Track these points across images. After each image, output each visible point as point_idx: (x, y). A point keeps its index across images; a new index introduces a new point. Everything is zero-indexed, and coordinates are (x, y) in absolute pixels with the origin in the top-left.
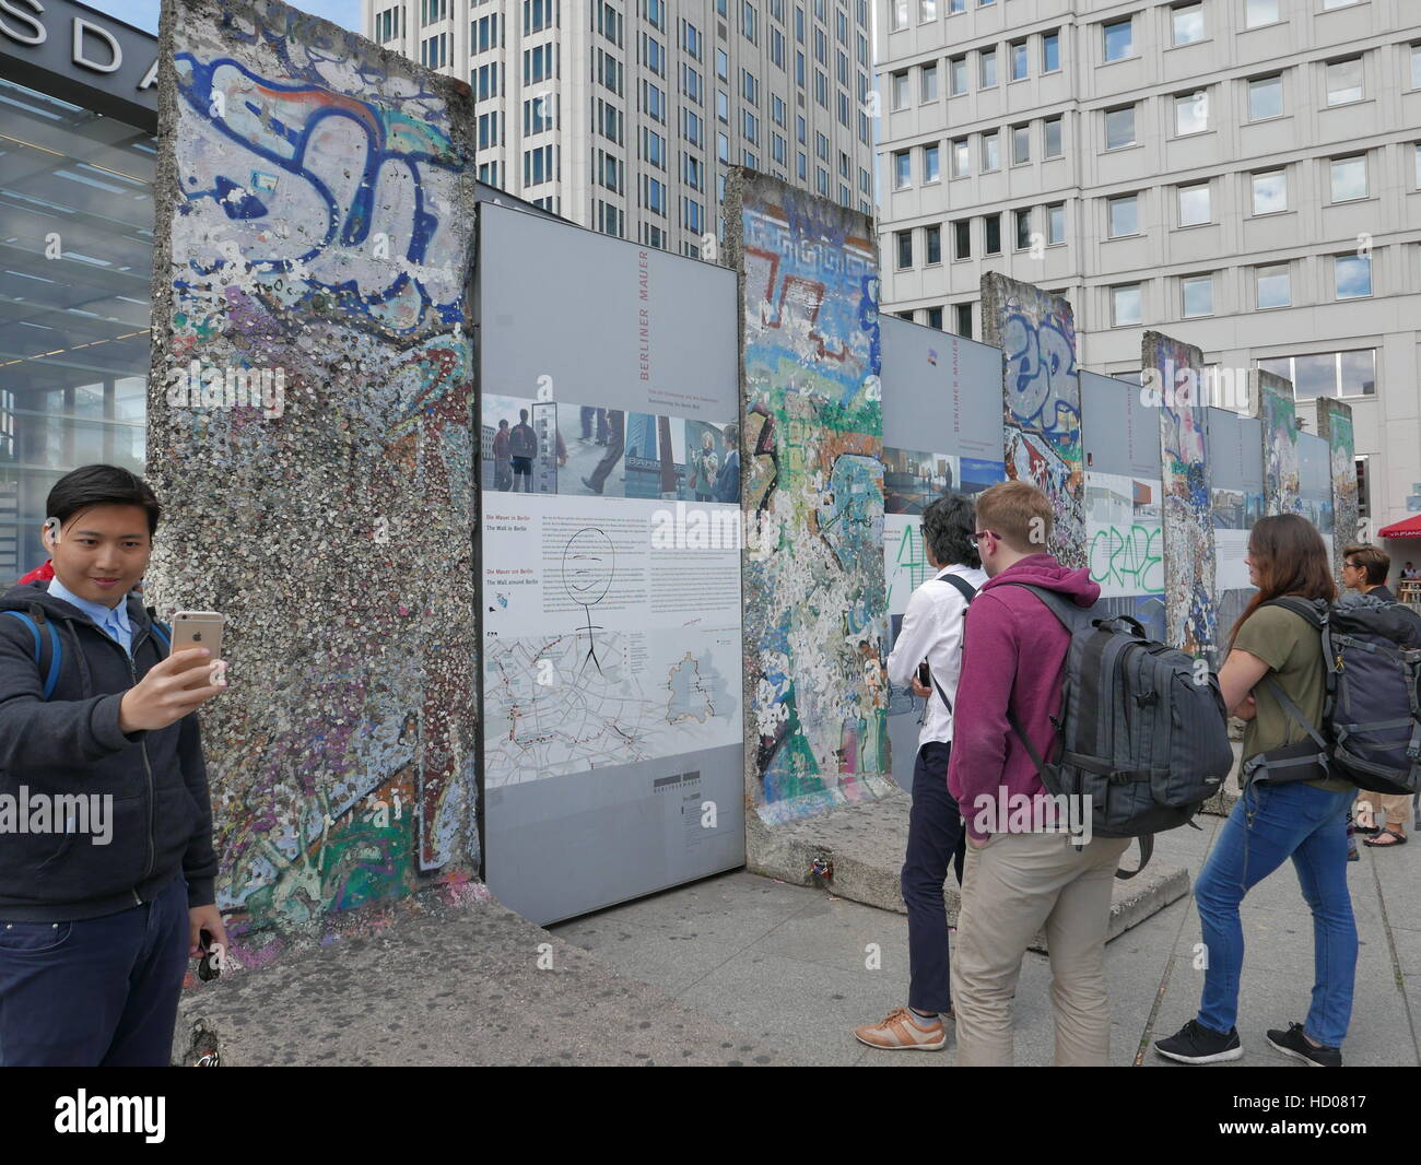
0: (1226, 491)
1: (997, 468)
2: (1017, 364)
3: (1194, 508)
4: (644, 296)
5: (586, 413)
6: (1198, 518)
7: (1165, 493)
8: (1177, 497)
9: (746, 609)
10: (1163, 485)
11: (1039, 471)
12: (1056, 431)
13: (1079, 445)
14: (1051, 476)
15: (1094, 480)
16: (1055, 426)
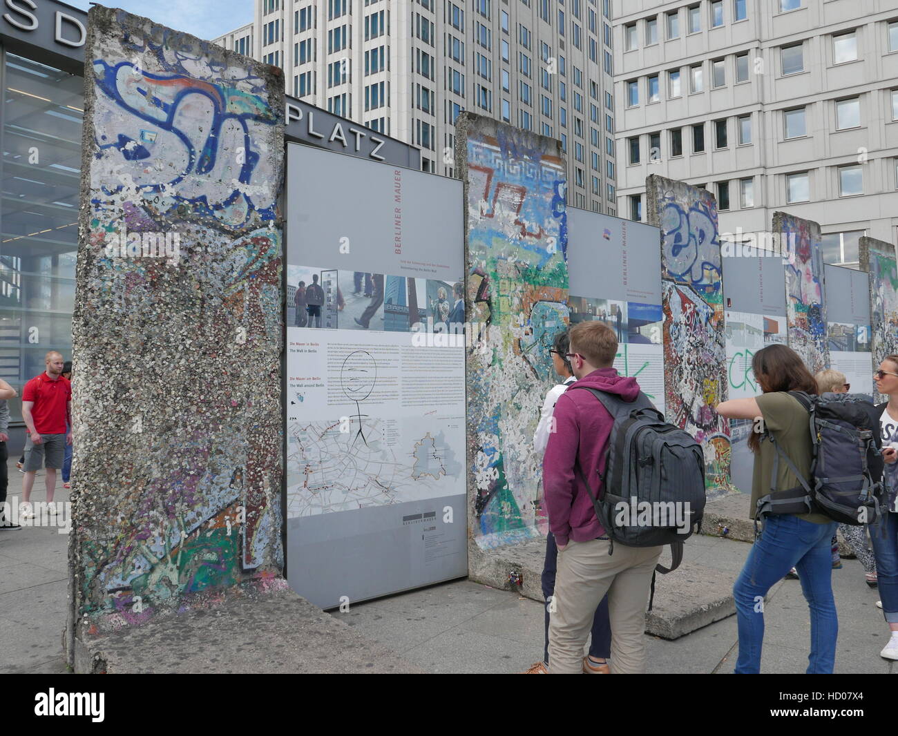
0: (839, 324)
1: (657, 309)
2: (672, 237)
3: (813, 336)
4: (398, 199)
5: (358, 276)
6: (816, 344)
7: (790, 326)
8: (799, 329)
9: (468, 404)
10: (788, 320)
11: (689, 311)
12: (702, 283)
13: (720, 292)
14: (698, 314)
15: (731, 317)
16: (701, 280)
